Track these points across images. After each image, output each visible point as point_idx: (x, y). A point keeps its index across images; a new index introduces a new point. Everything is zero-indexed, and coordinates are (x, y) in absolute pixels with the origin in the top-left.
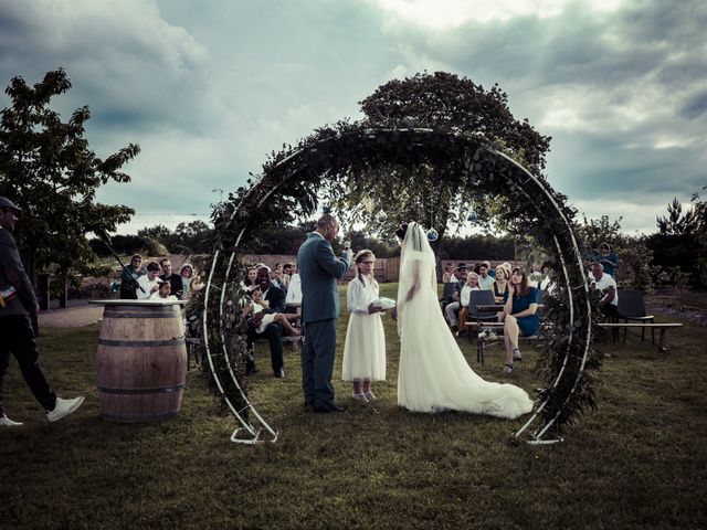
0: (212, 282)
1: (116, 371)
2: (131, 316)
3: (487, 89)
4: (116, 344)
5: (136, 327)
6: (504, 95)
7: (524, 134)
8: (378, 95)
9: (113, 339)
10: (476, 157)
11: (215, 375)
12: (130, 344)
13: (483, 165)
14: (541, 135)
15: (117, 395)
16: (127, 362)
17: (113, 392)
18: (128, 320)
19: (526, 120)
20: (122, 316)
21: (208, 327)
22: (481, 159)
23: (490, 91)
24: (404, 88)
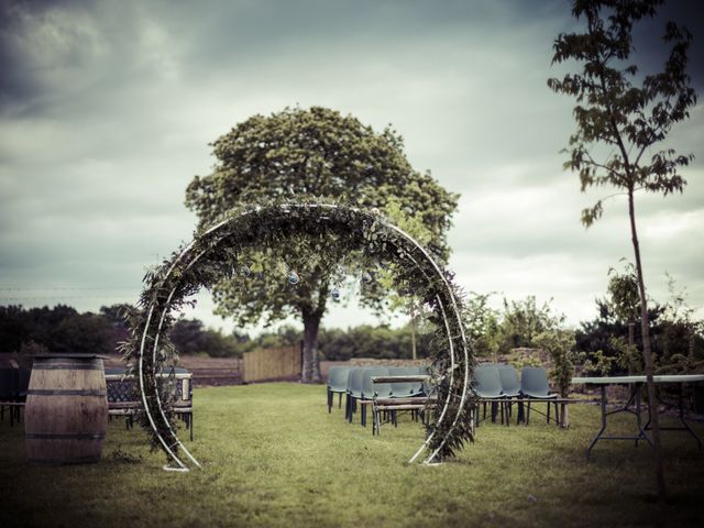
0: (148, 333)
1: (50, 418)
2: (64, 368)
3: (378, 131)
4: (51, 393)
5: (69, 377)
6: (400, 139)
7: (425, 190)
8: (235, 135)
9: (46, 388)
10: (373, 229)
11: (149, 415)
12: (63, 393)
13: (379, 236)
14: (448, 191)
15: (50, 440)
16: (61, 409)
17: (46, 437)
18: (61, 371)
19: (429, 171)
20: (54, 368)
21: (143, 373)
22: (377, 231)
23: (382, 133)
24: (270, 127)
